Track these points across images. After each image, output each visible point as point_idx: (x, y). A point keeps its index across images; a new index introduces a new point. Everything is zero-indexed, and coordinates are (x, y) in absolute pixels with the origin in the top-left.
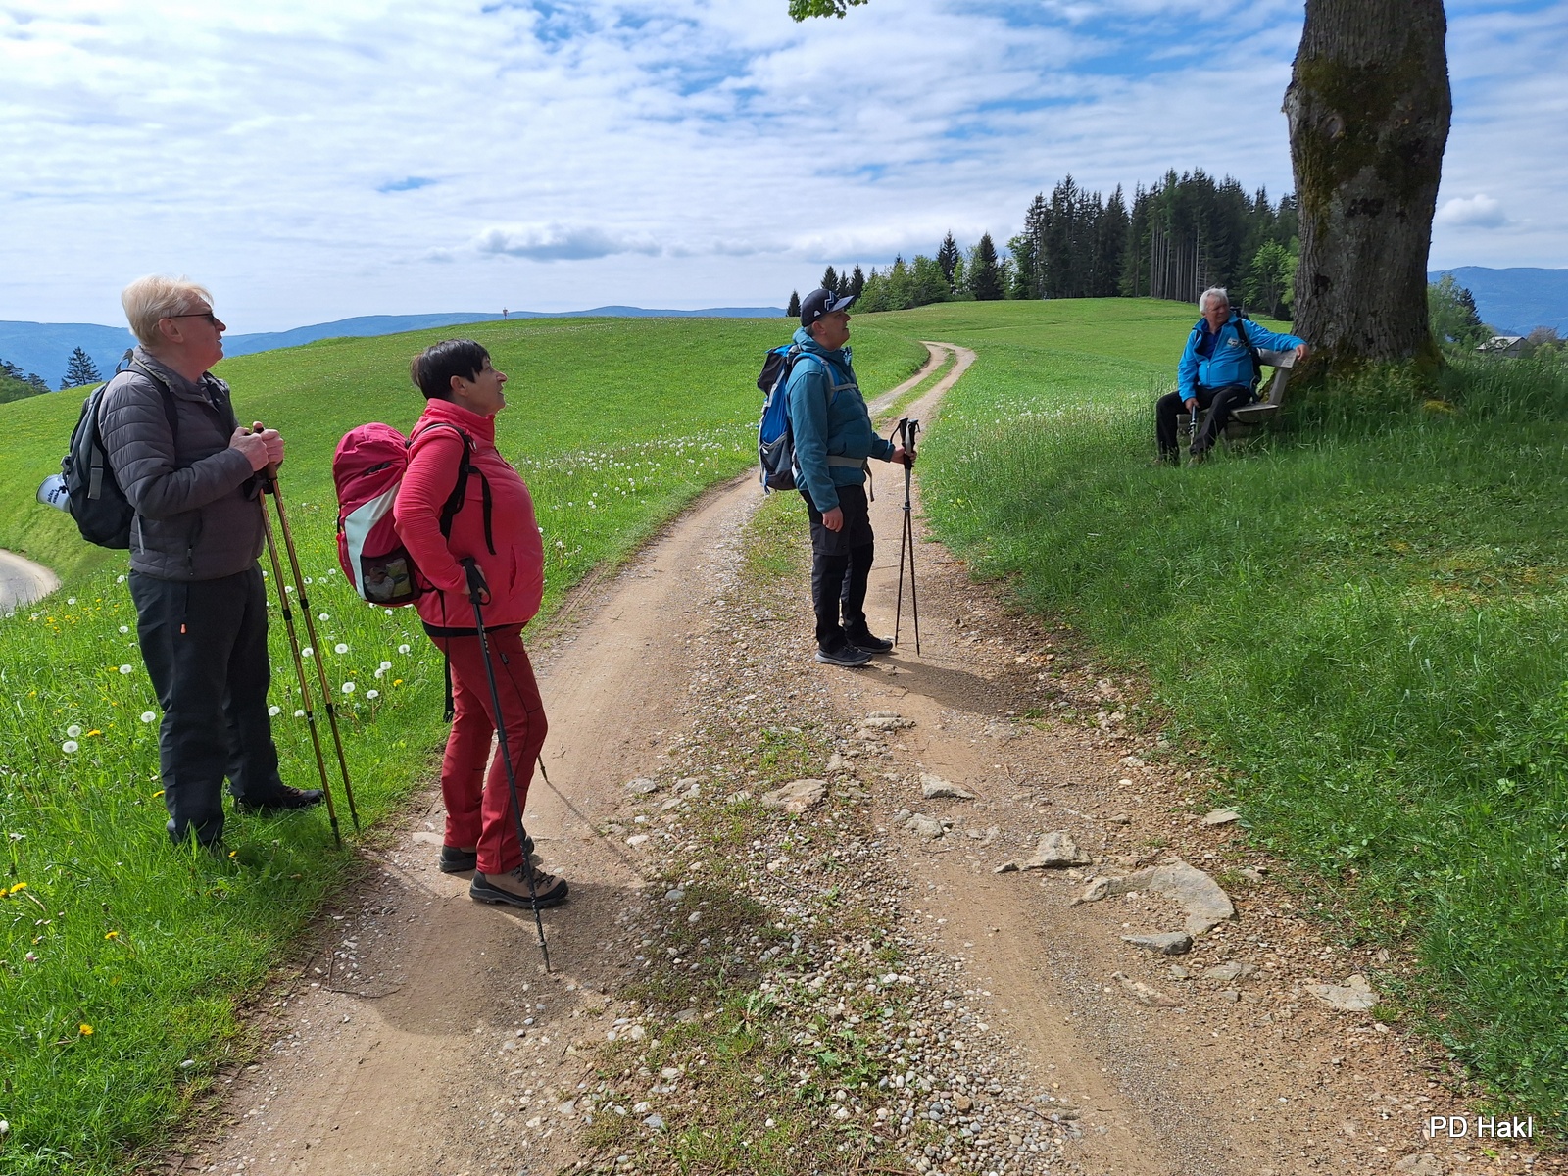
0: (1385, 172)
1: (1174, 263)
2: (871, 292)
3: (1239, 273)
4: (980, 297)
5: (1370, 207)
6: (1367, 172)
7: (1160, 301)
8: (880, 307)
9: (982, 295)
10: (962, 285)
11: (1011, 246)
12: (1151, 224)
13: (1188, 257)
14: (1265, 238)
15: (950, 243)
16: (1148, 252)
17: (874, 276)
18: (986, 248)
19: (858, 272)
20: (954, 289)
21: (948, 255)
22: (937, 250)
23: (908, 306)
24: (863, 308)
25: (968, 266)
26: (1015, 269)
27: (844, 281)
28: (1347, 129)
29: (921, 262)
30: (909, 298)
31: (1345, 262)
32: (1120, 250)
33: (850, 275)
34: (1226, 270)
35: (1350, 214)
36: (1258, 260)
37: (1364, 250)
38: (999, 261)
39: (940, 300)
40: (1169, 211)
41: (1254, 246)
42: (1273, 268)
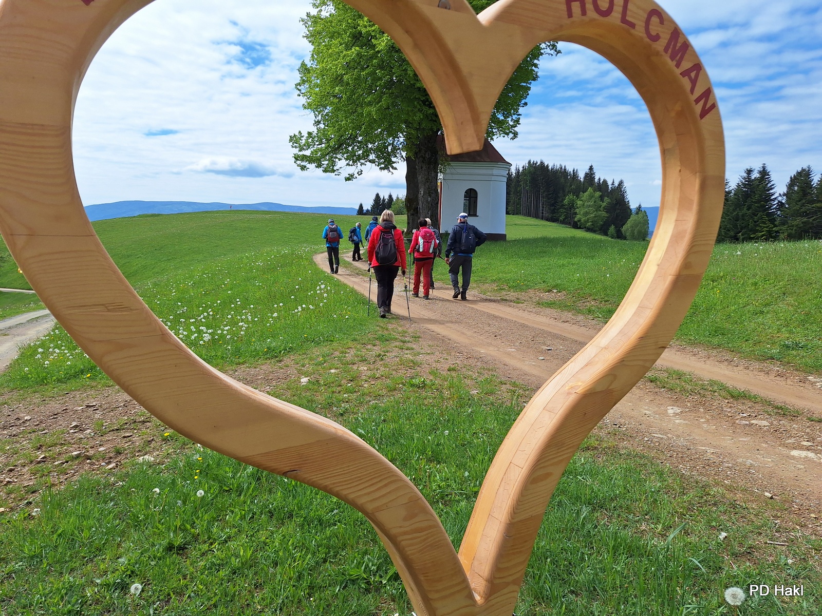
2: (396, 206)
3: (558, 207)
12: (521, 183)
13: (537, 199)
14: (570, 193)
16: (520, 195)
17: (398, 198)
19: (390, 196)
27: (384, 200)
33: (387, 197)
34: (553, 205)
36: (566, 202)
40: (529, 178)
41: (565, 196)
42: (572, 206)
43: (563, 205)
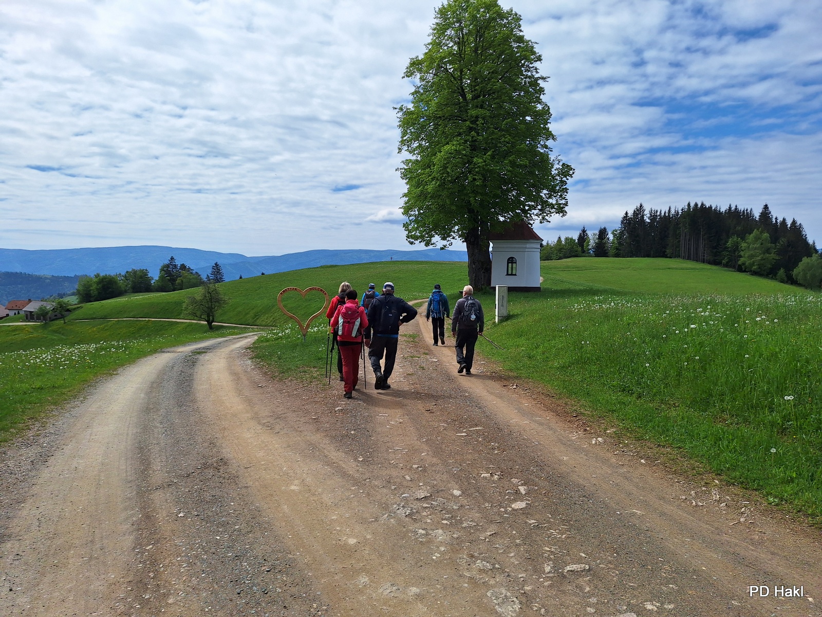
3: (721, 249)
4: (597, 256)
10: (589, 250)
11: (614, 232)
12: (681, 226)
13: (698, 241)
14: (733, 234)
15: (584, 231)
16: (680, 238)
18: (603, 233)
20: (584, 251)
21: (583, 237)
22: (578, 235)
25: (592, 241)
29: (569, 240)
30: (561, 255)
32: (667, 236)
34: (715, 248)
36: (729, 244)
39: (576, 256)
41: (728, 238)
42: (736, 248)
43: (726, 248)
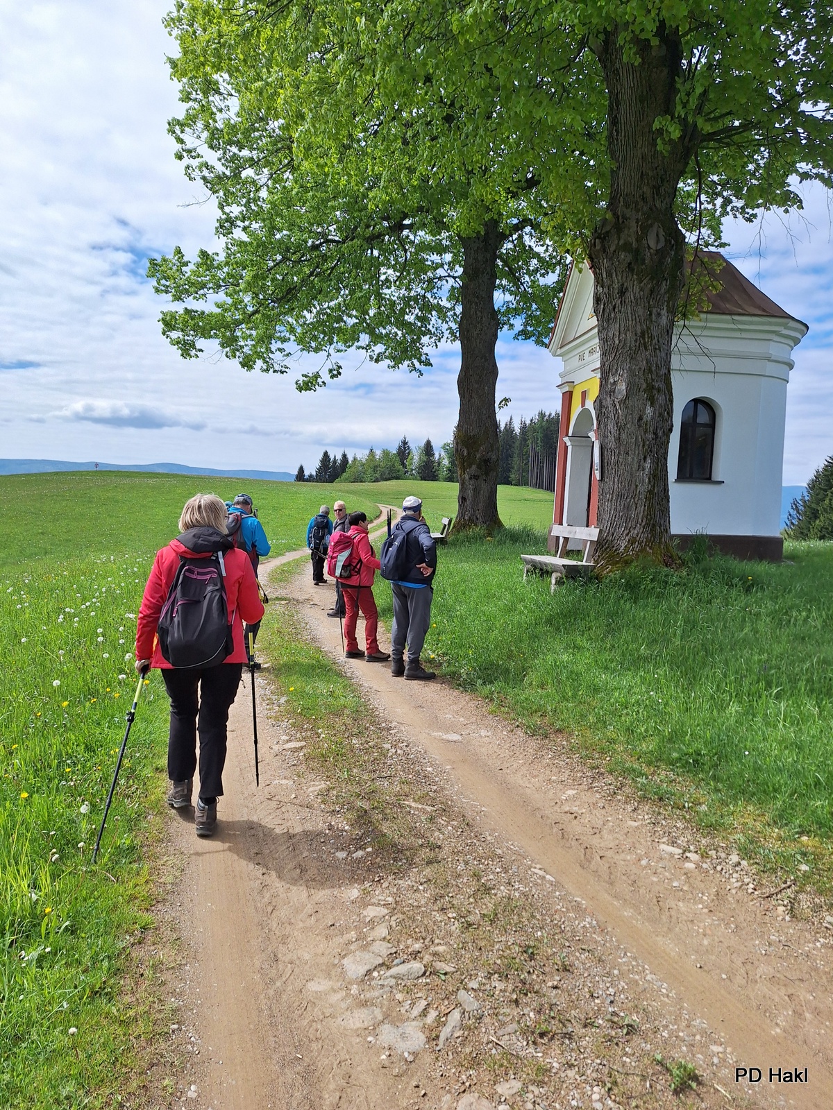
0: (479, 467)
1: (543, 467)
2: (352, 469)
4: (423, 478)
5: (476, 477)
6: (474, 467)
7: (534, 490)
8: (358, 479)
9: (425, 477)
10: (412, 470)
11: (444, 448)
12: (529, 442)
15: (405, 443)
16: (527, 459)
17: (355, 459)
18: (428, 448)
19: (344, 456)
20: (407, 472)
21: (404, 451)
22: (397, 446)
23: (376, 480)
24: (346, 479)
25: (416, 458)
26: (446, 462)
27: (335, 461)
28: (468, 453)
29: (386, 453)
30: (378, 475)
31: (470, 493)
32: (511, 456)
33: (339, 457)
35: (470, 479)
37: (474, 490)
38: (437, 456)
39: (397, 478)
40: (540, 435)
